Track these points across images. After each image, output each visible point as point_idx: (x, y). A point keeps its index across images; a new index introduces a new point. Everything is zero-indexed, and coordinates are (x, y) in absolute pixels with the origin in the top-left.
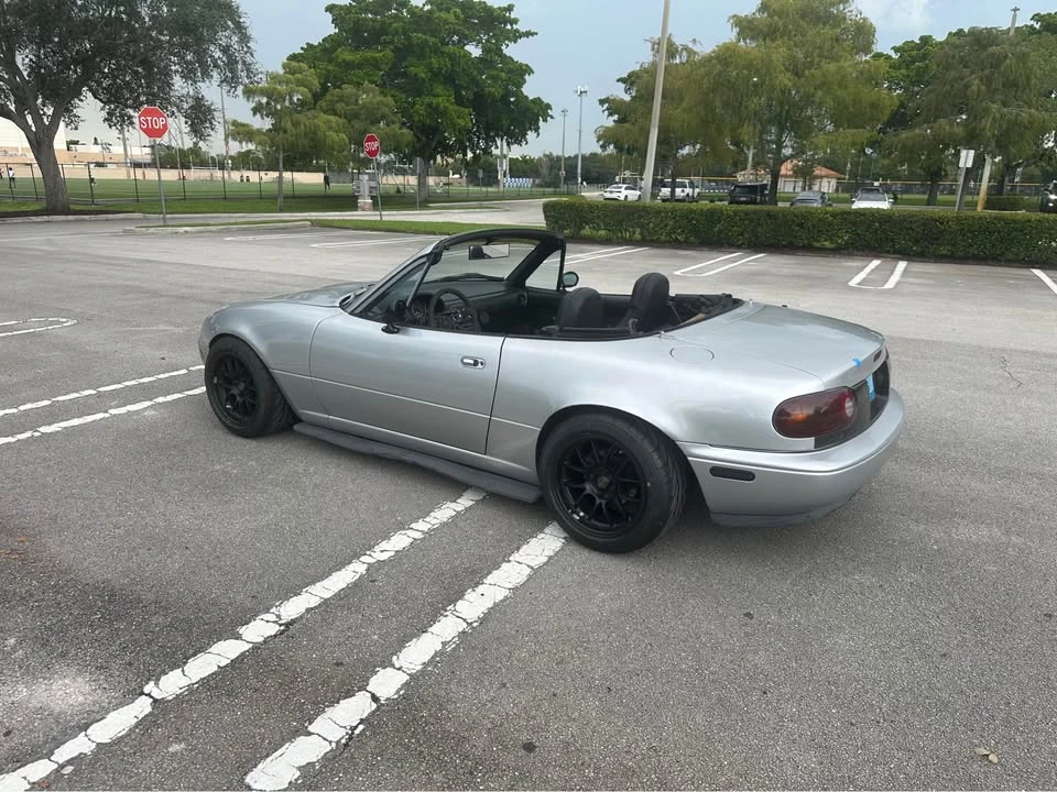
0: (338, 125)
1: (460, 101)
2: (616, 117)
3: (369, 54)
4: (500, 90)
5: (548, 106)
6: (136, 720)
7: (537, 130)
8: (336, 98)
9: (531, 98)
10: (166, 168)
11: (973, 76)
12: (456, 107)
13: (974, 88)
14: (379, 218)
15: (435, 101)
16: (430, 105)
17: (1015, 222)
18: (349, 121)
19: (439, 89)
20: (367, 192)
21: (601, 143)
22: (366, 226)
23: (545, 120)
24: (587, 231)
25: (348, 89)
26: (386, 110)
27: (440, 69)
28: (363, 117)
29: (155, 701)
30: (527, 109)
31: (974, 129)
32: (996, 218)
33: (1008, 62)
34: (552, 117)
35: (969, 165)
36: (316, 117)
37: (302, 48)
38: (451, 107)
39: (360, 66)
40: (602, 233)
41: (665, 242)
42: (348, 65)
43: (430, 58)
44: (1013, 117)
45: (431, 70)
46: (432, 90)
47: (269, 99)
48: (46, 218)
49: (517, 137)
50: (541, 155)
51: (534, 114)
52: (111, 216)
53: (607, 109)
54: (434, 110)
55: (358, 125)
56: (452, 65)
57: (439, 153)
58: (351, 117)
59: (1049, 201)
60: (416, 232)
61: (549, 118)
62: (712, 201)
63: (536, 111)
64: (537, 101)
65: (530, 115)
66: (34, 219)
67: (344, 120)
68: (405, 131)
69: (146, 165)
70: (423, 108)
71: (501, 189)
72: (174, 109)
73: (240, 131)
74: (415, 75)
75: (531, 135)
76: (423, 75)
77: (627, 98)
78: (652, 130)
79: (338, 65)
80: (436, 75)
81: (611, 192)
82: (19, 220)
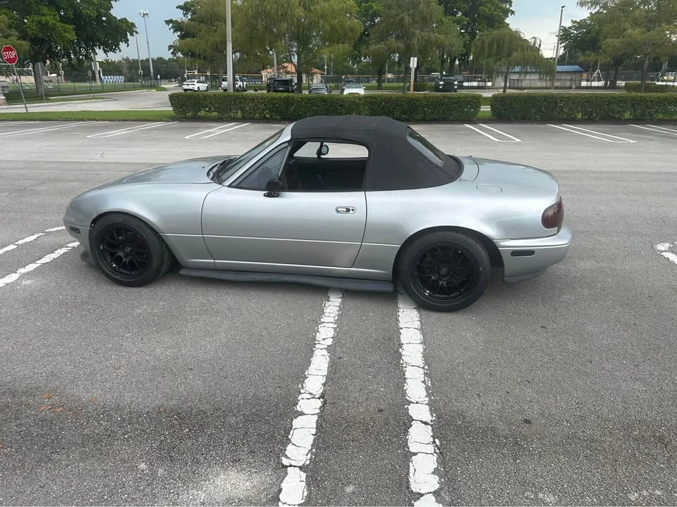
2: (179, 33)
4: (94, 12)
5: (133, 25)
6: (304, 484)
7: (127, 41)
9: (118, 18)
11: (405, 13)
12: (62, 24)
13: (407, 20)
15: (44, 19)
16: (40, 22)
17: (453, 98)
19: (45, 10)
21: (172, 50)
22: (21, 117)
24: (202, 113)
29: (300, 468)
30: (117, 27)
31: (409, 45)
32: (444, 97)
33: (422, 5)
34: (137, 33)
35: (415, 66)
38: (58, 24)
40: (215, 114)
41: (259, 119)
44: (427, 38)
46: (39, 10)
49: (111, 46)
50: (120, 59)
51: (123, 30)
53: (172, 27)
54: (44, 26)
59: (440, 85)
61: (134, 33)
62: (256, 90)
63: (125, 28)
64: (124, 21)
65: (119, 32)
68: (23, 42)
70: (34, 24)
75: (122, 45)
77: (185, 19)
78: (228, 43)
81: (188, 85)
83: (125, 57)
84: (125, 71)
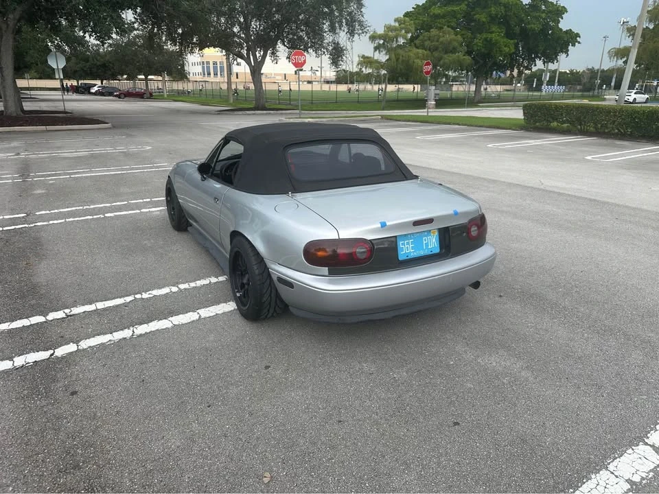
0: (423, 55)
1: (509, 35)
3: (449, 8)
4: (540, 26)
5: (578, 35)
7: (567, 52)
8: (426, 38)
9: (564, 30)
10: (341, 83)
12: (505, 40)
14: (426, 114)
15: (489, 36)
16: (486, 39)
18: (432, 53)
19: (494, 28)
20: (433, 97)
23: (574, 45)
24: (555, 124)
25: (434, 32)
26: (456, 44)
27: (497, 15)
28: (440, 49)
30: (560, 38)
34: (579, 43)
36: (410, 51)
37: (413, 8)
38: (500, 40)
39: (443, 16)
40: (565, 125)
42: (437, 16)
43: (491, 7)
45: (490, 16)
46: (489, 29)
47: (384, 41)
48: (253, 112)
50: (585, 69)
52: (284, 112)
54: (488, 42)
55: (436, 54)
56: (505, 11)
57: (495, 70)
58: (433, 50)
60: (439, 123)
61: (577, 44)
63: (567, 39)
64: (569, 32)
65: (562, 42)
66: (248, 112)
67: (428, 52)
68: (467, 57)
69: (332, 82)
70: (481, 41)
71: (544, 93)
72: (325, 51)
73: (366, 61)
74: (479, 20)
75: (562, 56)
76: (484, 20)
79: (431, 16)
80: (493, 19)
82: (240, 113)
83: (590, 67)
84: (585, 80)
